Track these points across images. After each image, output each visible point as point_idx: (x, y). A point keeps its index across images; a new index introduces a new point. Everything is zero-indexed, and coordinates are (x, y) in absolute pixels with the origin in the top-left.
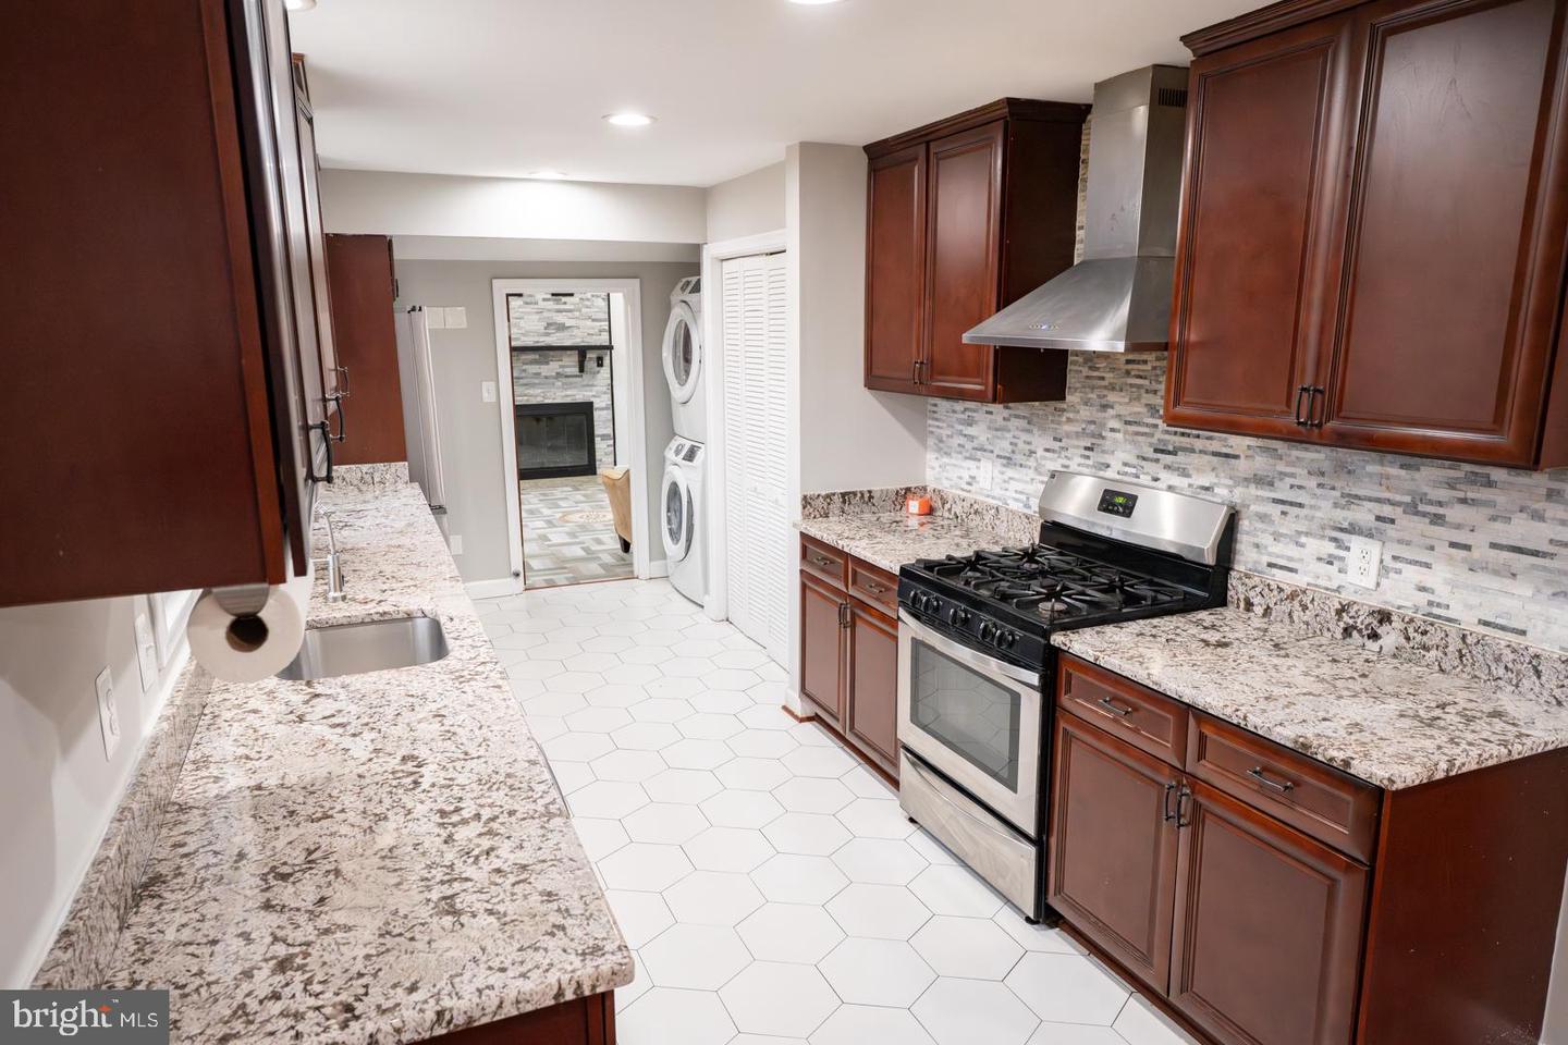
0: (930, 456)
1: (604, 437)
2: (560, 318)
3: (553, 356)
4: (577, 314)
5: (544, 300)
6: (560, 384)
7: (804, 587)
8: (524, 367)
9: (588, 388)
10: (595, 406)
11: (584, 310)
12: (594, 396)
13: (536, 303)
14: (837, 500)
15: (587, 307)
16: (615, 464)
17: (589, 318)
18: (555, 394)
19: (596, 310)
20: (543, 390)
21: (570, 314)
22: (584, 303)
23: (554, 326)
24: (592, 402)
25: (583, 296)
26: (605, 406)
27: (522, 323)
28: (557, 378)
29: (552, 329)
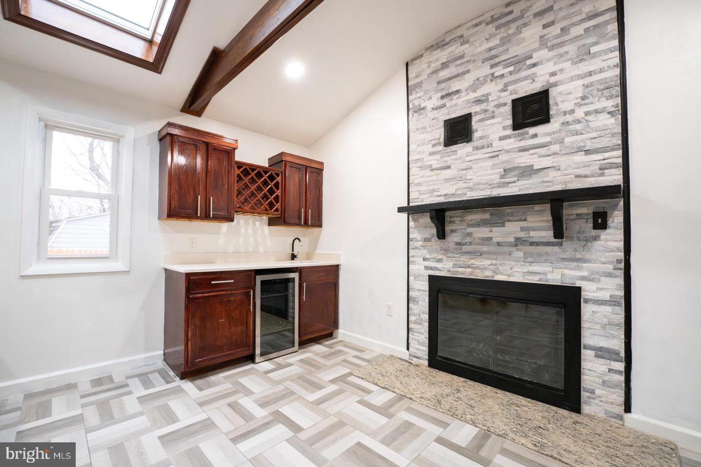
1: (602, 353)
2: (524, 159)
3: (512, 214)
4: (555, 148)
5: (501, 139)
6: (521, 254)
8: (470, 230)
9: (573, 264)
10: (584, 294)
11: (568, 140)
12: (583, 278)
13: (490, 145)
15: (577, 133)
16: (628, 409)
17: (580, 150)
18: (511, 268)
19: (594, 135)
20: (494, 262)
21: (543, 151)
22: (571, 127)
23: (517, 172)
24: (580, 288)
25: (569, 118)
26: (608, 298)
27: (470, 175)
28: (516, 245)
29: (513, 173)
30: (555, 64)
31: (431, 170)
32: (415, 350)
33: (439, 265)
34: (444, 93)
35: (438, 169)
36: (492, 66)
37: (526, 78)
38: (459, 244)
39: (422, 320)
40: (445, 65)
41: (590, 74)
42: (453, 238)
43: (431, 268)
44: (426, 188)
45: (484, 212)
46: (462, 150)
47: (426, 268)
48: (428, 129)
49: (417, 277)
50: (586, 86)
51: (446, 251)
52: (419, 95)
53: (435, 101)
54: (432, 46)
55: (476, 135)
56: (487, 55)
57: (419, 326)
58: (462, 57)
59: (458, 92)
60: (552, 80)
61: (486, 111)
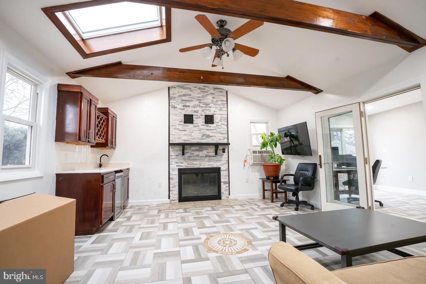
1: (225, 183)
2: (208, 133)
3: (205, 148)
4: (215, 131)
5: (202, 125)
6: (207, 160)
8: (193, 152)
9: (219, 162)
10: (221, 169)
11: (218, 130)
12: (221, 165)
13: (199, 126)
15: (219, 128)
16: (229, 195)
17: (220, 133)
18: (205, 164)
19: (222, 130)
20: (200, 162)
21: (212, 131)
22: (218, 127)
23: (206, 136)
24: (220, 168)
25: (218, 124)
26: (225, 169)
27: (192, 134)
28: (206, 157)
29: (205, 136)
30: (215, 109)
31: (179, 130)
32: (172, 198)
33: (182, 165)
34: (184, 105)
35: (181, 130)
36: (200, 103)
37: (208, 110)
38: (189, 157)
39: (175, 185)
40: (184, 95)
41: (222, 115)
42: (187, 155)
43: (179, 166)
44: (177, 137)
45: (197, 147)
46: (190, 126)
47: (177, 166)
48: (177, 115)
49: (173, 170)
50: (221, 117)
51: (184, 159)
52: (174, 101)
53: (180, 106)
54: (180, 86)
55: (194, 122)
56: (198, 98)
57: (174, 188)
58: (190, 95)
59: (189, 106)
60: (214, 113)
61: (198, 115)
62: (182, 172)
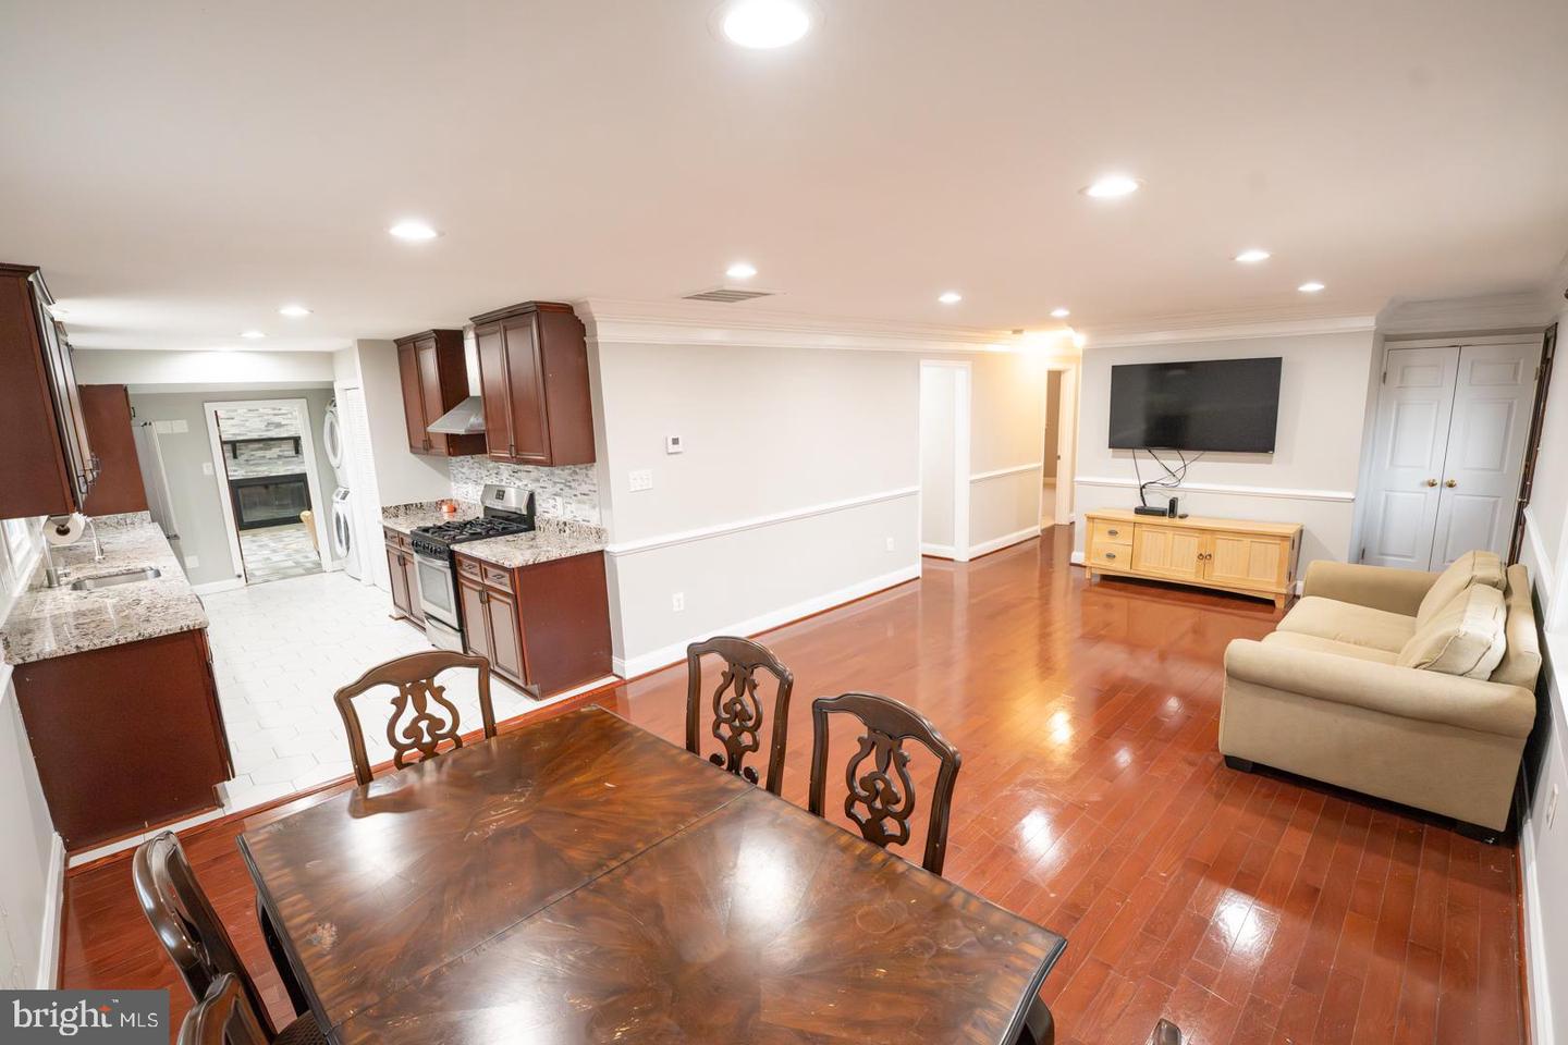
0: (453, 484)
2: (277, 419)
3: (274, 445)
4: (289, 416)
6: (280, 462)
7: (388, 551)
9: (302, 465)
14: (403, 509)
18: (278, 469)
20: (269, 468)
24: (306, 473)
27: (247, 424)
28: (278, 458)
29: (272, 426)
33: (235, 474)
38: (247, 460)
42: (242, 459)
43: (230, 476)
47: (226, 476)
51: (239, 465)
62: (236, 486)
